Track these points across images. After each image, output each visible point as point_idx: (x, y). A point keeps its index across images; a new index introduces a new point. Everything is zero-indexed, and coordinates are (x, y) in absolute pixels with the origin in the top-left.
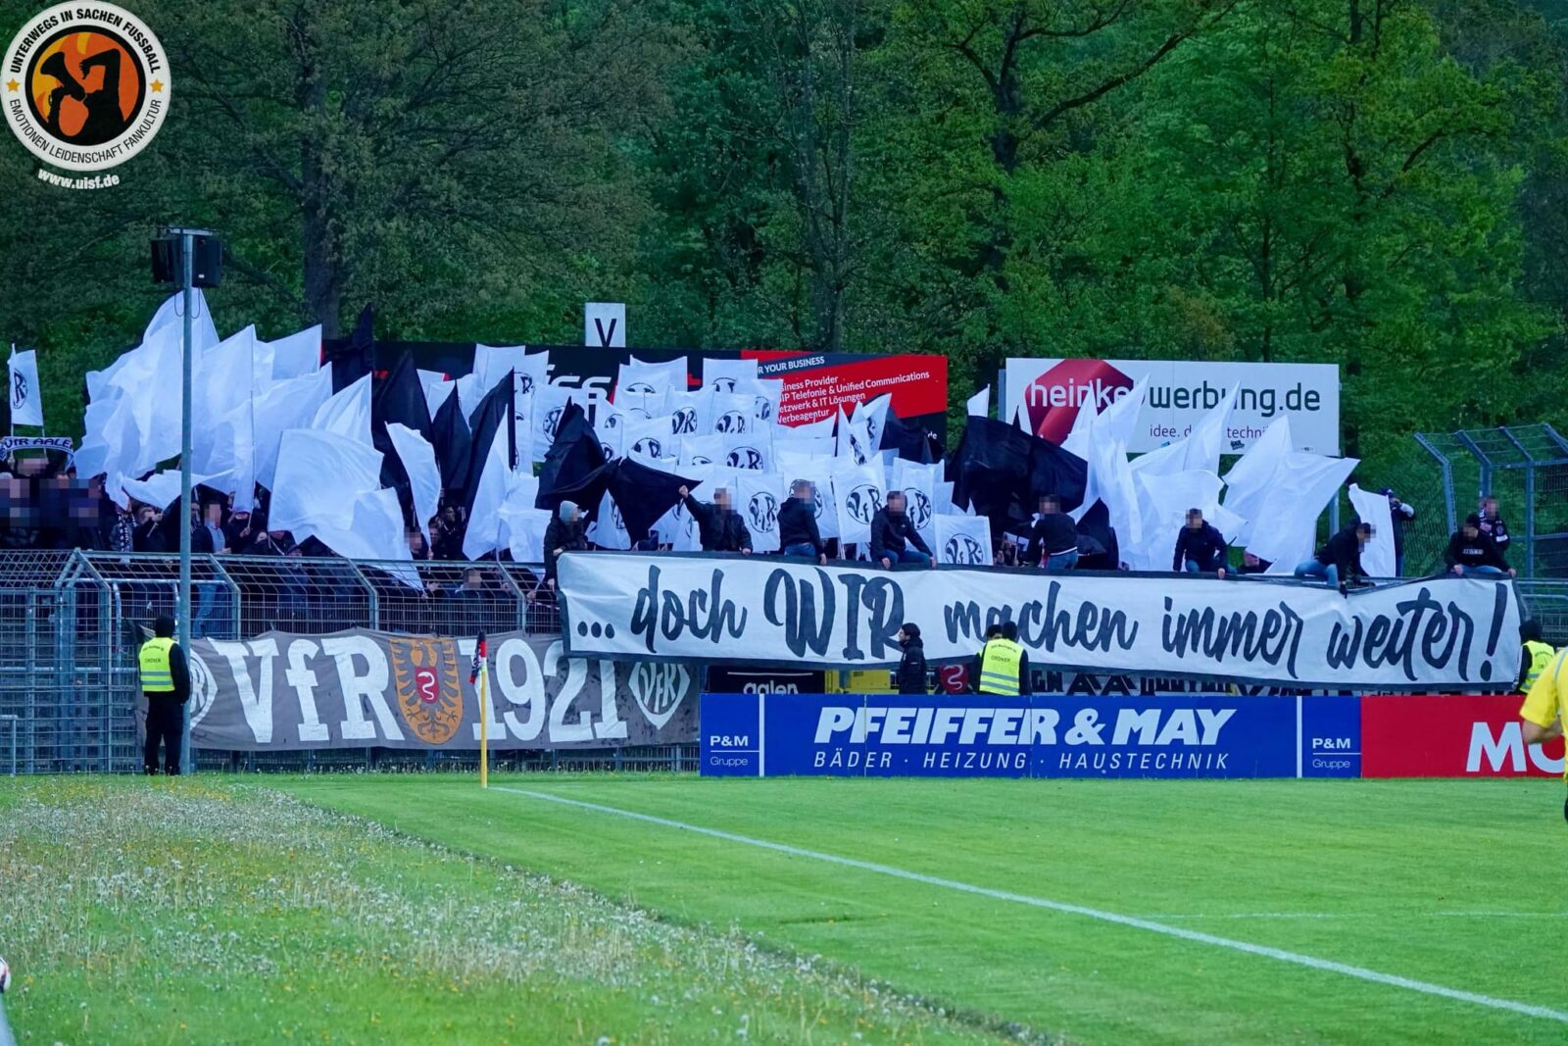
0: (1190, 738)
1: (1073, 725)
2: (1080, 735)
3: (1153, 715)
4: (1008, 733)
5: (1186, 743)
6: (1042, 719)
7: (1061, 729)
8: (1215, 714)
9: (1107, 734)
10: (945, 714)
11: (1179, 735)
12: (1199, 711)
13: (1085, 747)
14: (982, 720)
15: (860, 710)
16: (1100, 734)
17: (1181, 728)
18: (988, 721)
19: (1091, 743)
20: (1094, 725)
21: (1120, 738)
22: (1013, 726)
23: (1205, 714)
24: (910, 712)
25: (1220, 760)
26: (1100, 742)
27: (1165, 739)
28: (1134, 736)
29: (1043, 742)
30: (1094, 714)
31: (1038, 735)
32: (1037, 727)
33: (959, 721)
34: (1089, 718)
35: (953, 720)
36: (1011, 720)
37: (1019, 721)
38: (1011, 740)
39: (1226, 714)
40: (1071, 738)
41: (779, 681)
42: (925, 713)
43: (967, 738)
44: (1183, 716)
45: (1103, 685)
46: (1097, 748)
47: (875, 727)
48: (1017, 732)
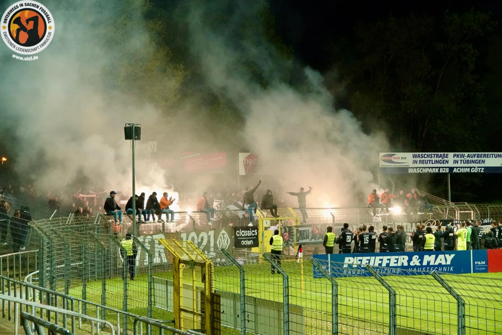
0: (443, 263)
1: (412, 260)
2: (414, 263)
3: (433, 257)
4: (395, 263)
5: (442, 264)
6: (404, 259)
7: (409, 261)
8: (450, 255)
9: (421, 262)
10: (378, 258)
11: (440, 262)
12: (446, 255)
13: (416, 266)
14: (388, 260)
15: (355, 258)
16: (420, 262)
17: (441, 260)
18: (389, 260)
19: (417, 265)
20: (418, 260)
21: (425, 263)
22: (396, 261)
23: (447, 256)
24: (369, 258)
25: (451, 269)
26: (419, 264)
27: (437, 263)
28: (429, 263)
29: (404, 265)
30: (417, 257)
31: (403, 263)
32: (403, 261)
33: (381, 260)
34: (416, 258)
35: (380, 260)
36: (395, 259)
37: (398, 259)
38: (396, 265)
39: (453, 256)
40: (412, 264)
41: (249, 240)
42: (373, 258)
43: (384, 265)
44: (441, 257)
45: (318, 237)
46: (419, 266)
47: (359, 263)
48: (397, 263)
